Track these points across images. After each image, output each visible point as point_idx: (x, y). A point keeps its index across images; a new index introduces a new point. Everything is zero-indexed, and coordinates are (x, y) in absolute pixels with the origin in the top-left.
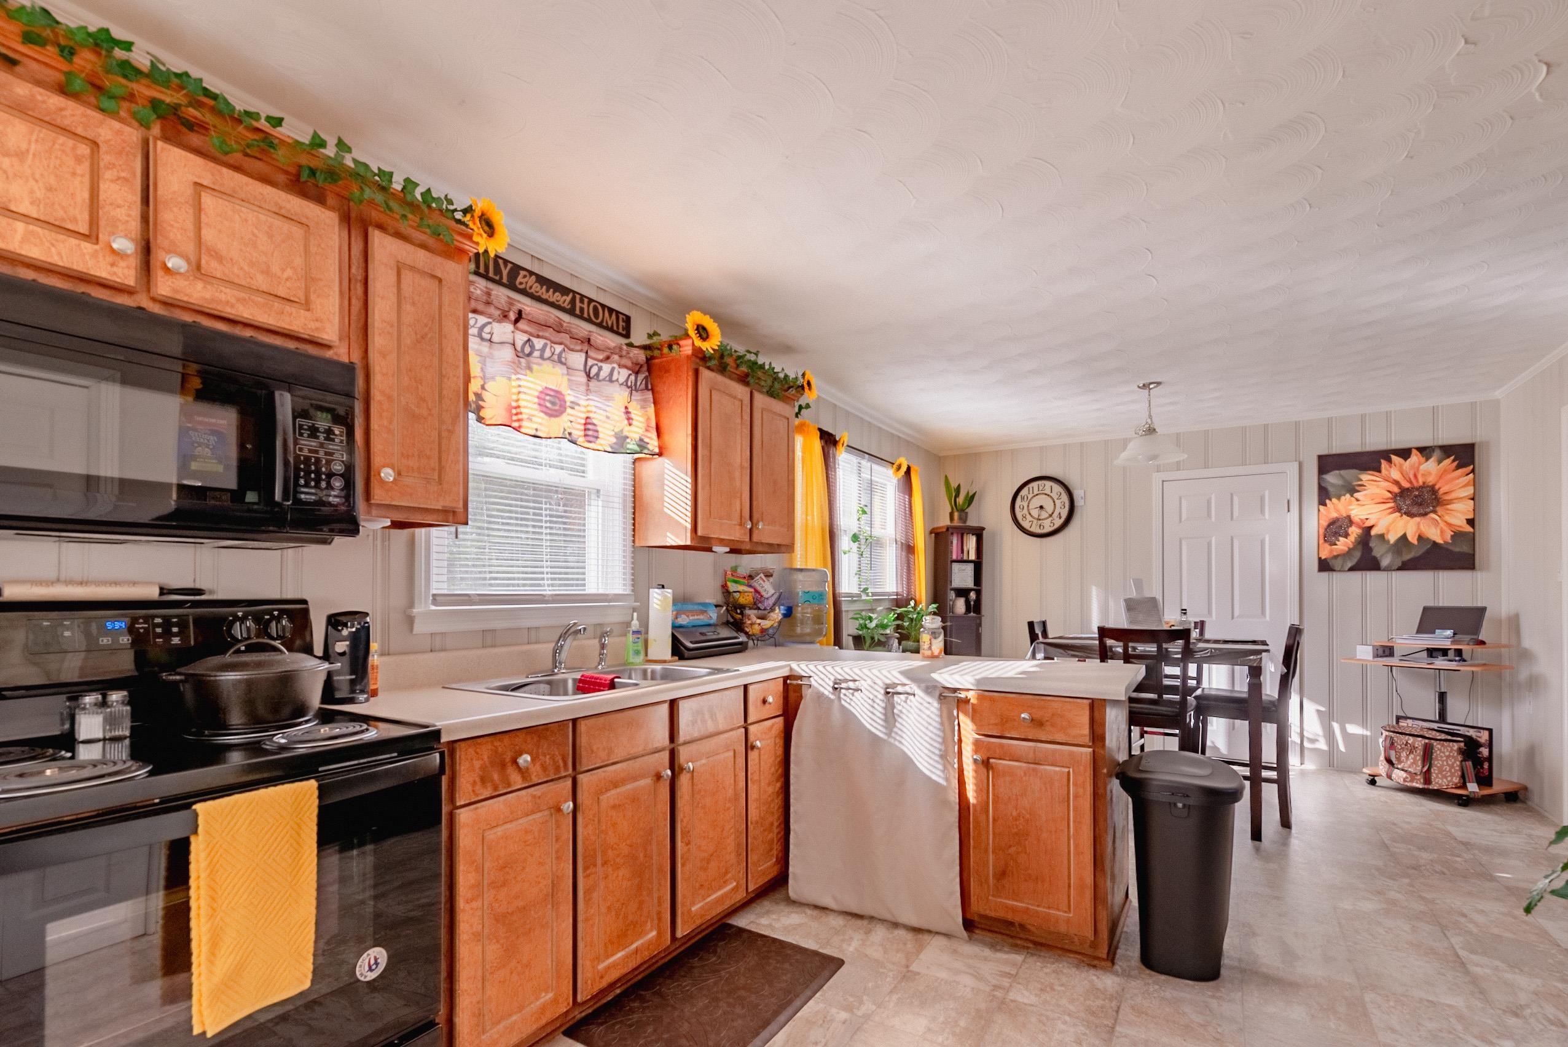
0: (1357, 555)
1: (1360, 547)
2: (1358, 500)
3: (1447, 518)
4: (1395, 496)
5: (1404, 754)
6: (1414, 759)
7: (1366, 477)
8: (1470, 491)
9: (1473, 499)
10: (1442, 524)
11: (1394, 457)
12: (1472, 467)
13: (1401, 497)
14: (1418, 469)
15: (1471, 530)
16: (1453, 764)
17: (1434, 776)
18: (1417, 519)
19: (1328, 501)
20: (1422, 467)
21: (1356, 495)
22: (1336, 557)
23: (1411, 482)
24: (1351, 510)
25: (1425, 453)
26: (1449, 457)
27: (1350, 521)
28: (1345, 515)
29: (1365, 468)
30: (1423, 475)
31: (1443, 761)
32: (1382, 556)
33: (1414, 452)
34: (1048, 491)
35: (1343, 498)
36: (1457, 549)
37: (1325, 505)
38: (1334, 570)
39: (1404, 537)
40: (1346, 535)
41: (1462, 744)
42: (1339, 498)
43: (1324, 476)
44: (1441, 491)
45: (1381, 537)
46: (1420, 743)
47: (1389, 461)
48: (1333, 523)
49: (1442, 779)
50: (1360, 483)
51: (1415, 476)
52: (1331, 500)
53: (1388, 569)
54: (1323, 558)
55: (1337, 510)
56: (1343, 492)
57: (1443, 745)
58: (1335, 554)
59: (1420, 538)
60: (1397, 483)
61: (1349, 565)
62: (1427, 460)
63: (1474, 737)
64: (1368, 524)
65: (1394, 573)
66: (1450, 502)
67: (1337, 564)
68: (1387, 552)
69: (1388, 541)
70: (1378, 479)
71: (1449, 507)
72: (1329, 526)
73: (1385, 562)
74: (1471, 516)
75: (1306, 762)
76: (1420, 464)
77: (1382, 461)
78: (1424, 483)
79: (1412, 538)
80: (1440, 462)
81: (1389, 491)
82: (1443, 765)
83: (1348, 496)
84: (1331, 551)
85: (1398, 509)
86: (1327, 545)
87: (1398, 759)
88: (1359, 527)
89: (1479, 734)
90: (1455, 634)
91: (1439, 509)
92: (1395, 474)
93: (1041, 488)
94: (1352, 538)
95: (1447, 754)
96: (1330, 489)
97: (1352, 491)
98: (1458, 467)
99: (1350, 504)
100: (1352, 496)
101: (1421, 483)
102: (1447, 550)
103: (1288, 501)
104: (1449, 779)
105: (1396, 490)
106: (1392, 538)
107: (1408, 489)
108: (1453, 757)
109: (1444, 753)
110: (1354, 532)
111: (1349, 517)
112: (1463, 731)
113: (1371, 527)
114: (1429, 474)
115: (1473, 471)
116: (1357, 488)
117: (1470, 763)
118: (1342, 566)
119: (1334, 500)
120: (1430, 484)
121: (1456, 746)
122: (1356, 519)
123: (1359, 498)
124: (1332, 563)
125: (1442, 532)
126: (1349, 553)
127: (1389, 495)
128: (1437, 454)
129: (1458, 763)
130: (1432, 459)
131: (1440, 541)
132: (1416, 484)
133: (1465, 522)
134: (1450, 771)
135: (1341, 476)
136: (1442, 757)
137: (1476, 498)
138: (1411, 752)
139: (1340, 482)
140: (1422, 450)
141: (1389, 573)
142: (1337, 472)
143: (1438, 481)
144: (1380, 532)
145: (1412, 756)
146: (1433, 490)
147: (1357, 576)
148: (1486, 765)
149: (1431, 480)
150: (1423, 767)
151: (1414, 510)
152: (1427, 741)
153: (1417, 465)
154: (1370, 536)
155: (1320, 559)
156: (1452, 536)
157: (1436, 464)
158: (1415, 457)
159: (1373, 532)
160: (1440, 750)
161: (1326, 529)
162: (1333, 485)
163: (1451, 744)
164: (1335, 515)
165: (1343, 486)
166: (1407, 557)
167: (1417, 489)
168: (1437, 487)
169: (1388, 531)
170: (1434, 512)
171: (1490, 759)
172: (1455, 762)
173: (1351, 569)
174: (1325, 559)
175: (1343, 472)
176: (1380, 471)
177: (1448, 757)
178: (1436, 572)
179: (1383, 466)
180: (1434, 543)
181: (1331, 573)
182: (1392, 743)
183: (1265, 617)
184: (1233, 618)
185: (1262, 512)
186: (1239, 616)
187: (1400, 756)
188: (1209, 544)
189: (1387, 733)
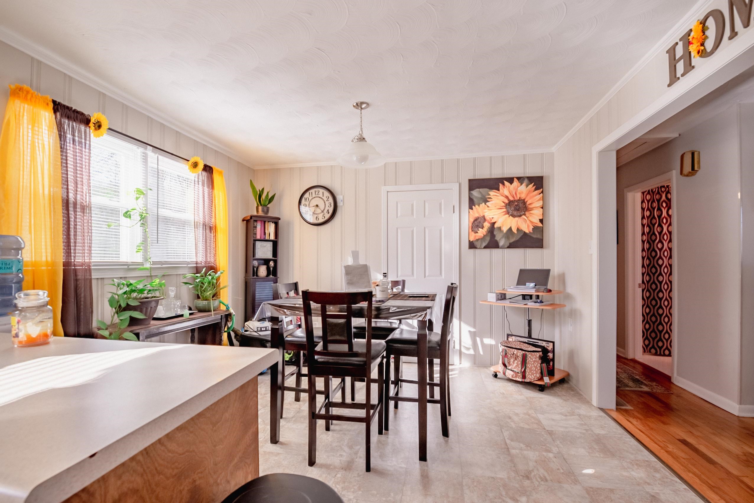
0: (488, 239)
1: (489, 234)
2: (488, 207)
3: (531, 218)
4: (506, 205)
5: (512, 360)
6: (517, 363)
7: (492, 193)
8: (540, 203)
9: (542, 208)
10: (528, 222)
11: (505, 182)
12: (542, 189)
13: (509, 205)
14: (517, 189)
15: (541, 225)
16: (537, 365)
17: (527, 373)
18: (517, 219)
19: (473, 207)
20: (519, 188)
21: (487, 203)
22: (477, 240)
23: (514, 197)
24: (485, 212)
25: (520, 180)
26: (531, 184)
27: (484, 219)
28: (482, 216)
29: (491, 188)
30: (520, 193)
31: (532, 364)
32: (500, 239)
33: (515, 179)
34: (321, 195)
35: (481, 205)
36: (535, 236)
37: (472, 209)
38: (476, 248)
39: (510, 229)
40: (483, 227)
41: (541, 353)
42: (479, 206)
43: (472, 192)
44: (528, 203)
45: (500, 228)
46: (520, 353)
47: (503, 184)
48: (476, 220)
49: (531, 375)
50: (489, 196)
51: (516, 194)
52: (475, 206)
53: (502, 248)
54: (471, 241)
55: (478, 212)
56: (481, 202)
57: (532, 355)
58: (477, 238)
59: (518, 230)
60: (507, 197)
61: (484, 245)
62: (521, 184)
63: (546, 347)
64: (493, 221)
65: (505, 250)
66: (532, 209)
67: (478, 244)
68: (502, 238)
69: (503, 231)
70: (498, 195)
71: (531, 212)
72: (474, 221)
73: (501, 244)
74: (541, 218)
75: (462, 363)
76: (518, 187)
77: (500, 184)
78: (520, 198)
79: (515, 230)
80: (527, 186)
81: (503, 202)
82: (532, 367)
83: (483, 204)
84: (475, 237)
85: (508, 213)
86: (473, 233)
87: (509, 363)
88: (489, 223)
89: (548, 345)
90: (535, 285)
91: (527, 213)
92: (506, 193)
93: (317, 193)
94: (485, 229)
95: (534, 360)
96: (475, 200)
97: (486, 201)
98: (536, 189)
99: (485, 209)
100: (485, 204)
101: (518, 198)
102: (530, 237)
103: (454, 206)
104: (535, 375)
105: (507, 201)
106: (505, 229)
107: (512, 201)
108: (537, 361)
109: (532, 359)
110: (487, 225)
111: (484, 216)
112: (540, 343)
113: (495, 223)
114: (522, 192)
115: (542, 192)
116: (488, 200)
117: (545, 364)
118: (481, 246)
119: (477, 206)
120: (523, 198)
121: (538, 354)
122: (487, 218)
123: (489, 205)
124: (476, 244)
125: (528, 226)
126: (483, 239)
127: (504, 204)
128: (526, 181)
129: (539, 365)
130: (524, 184)
131: (527, 231)
132: (516, 199)
133: (539, 221)
134: (535, 370)
135: (480, 192)
136: (531, 362)
137: (544, 208)
138: (516, 359)
139: (480, 196)
140: (519, 179)
141: (503, 249)
142: (478, 190)
143: (526, 197)
144: (499, 226)
145: (516, 361)
146: (524, 202)
147: (488, 251)
148: (551, 364)
149: (523, 196)
150: (522, 368)
151: (515, 213)
152: (524, 352)
153: (516, 187)
154: (494, 228)
155: (469, 241)
156: (533, 229)
157: (526, 187)
158: (516, 183)
159: (496, 226)
160: (530, 357)
161: (472, 224)
162: (476, 197)
163: (536, 353)
164: (477, 215)
165: (481, 198)
166: (512, 240)
167: (517, 201)
168: (526, 200)
169: (503, 225)
170: (525, 215)
171: (553, 359)
172: (538, 364)
173: (485, 247)
174: (472, 241)
175: (481, 190)
176: (499, 190)
177: (534, 361)
178: (525, 249)
179: (500, 187)
180: (525, 232)
181: (475, 249)
182: (506, 354)
183: (442, 276)
184: (425, 277)
185: (440, 213)
186: (428, 276)
187: (510, 361)
188: (413, 232)
189: (503, 347)
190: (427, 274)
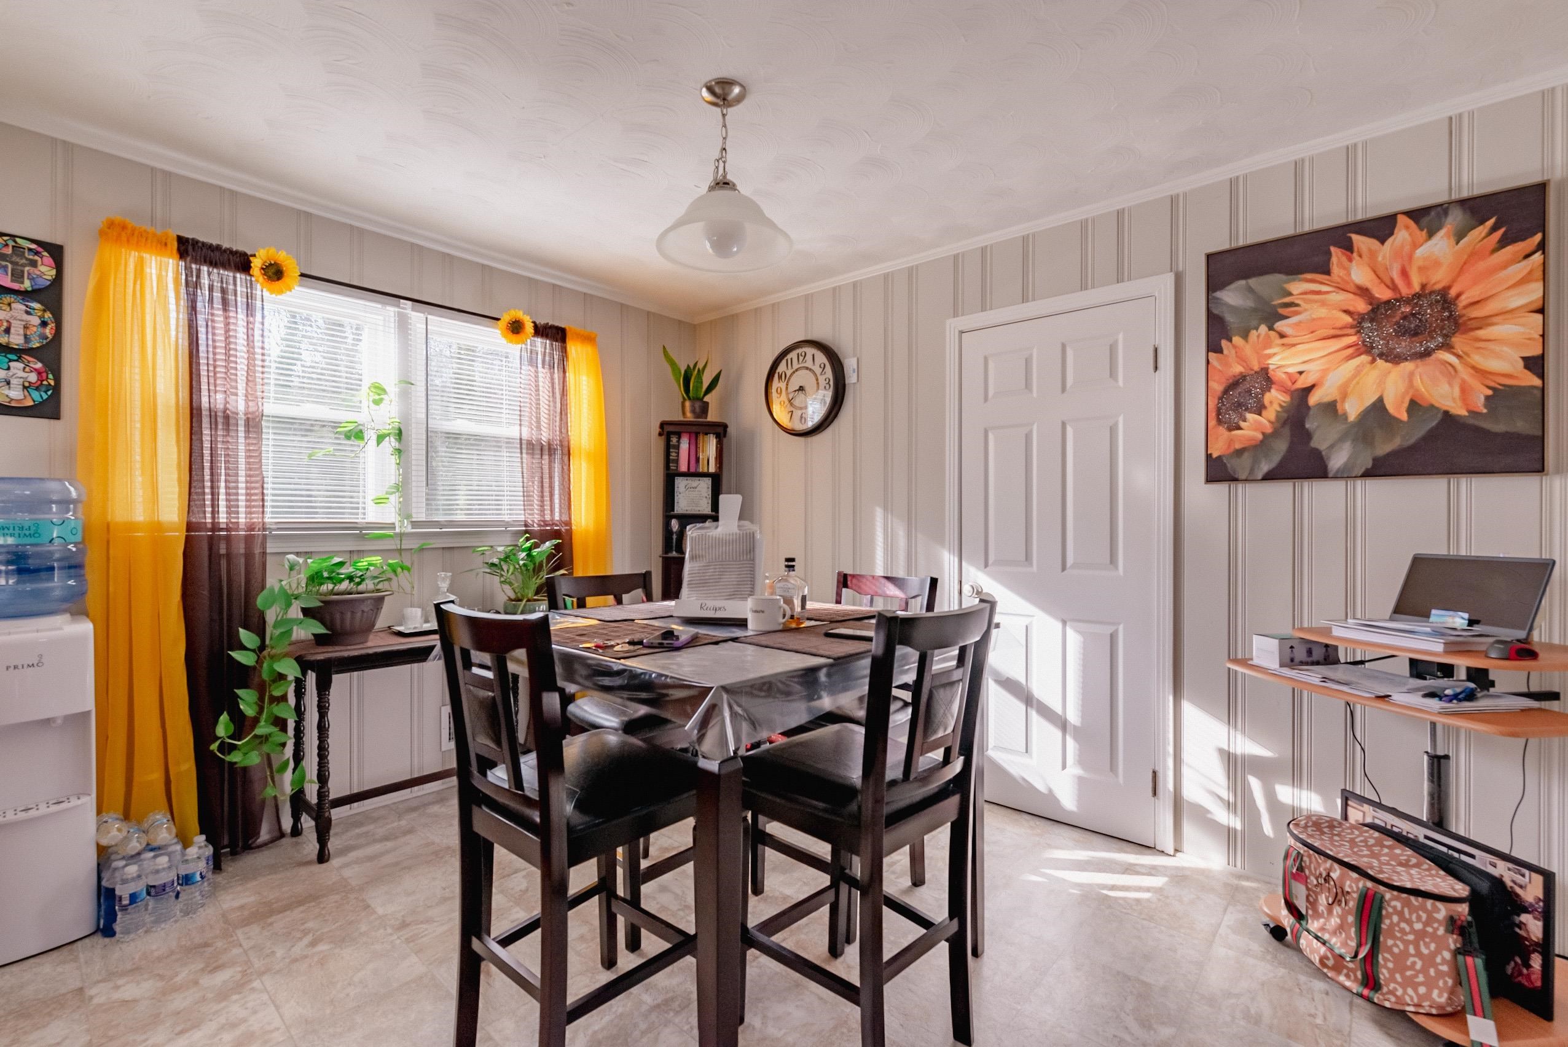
0: (1281, 447)
1: (1287, 431)
2: (1282, 336)
3: (1477, 359)
4: (1359, 322)
5: (1323, 900)
6: (1343, 918)
7: (1298, 287)
8: (1533, 293)
9: (1541, 311)
10: (1465, 373)
11: (1355, 237)
12: (1538, 237)
13: (1372, 320)
14: (1410, 257)
15: (1537, 382)
16: (1433, 955)
17: (1384, 974)
18: (1408, 366)
19: (1224, 343)
20: (1419, 252)
21: (1280, 325)
22: (1239, 453)
23: (1394, 287)
24: (1270, 356)
25: (1425, 220)
26: (1482, 222)
27: (1266, 378)
28: (1256, 368)
29: (1294, 270)
30: (1421, 269)
31: (1407, 943)
32: (1332, 446)
33: (1402, 220)
34: (809, 363)
35: (1253, 334)
36: (1499, 428)
37: (1219, 350)
38: (1235, 480)
39: (1379, 406)
40: (1260, 409)
41: (1464, 909)
42: (1245, 336)
43: (1218, 294)
44: (1463, 301)
45: (1331, 408)
46: (1354, 885)
47: (1348, 247)
48: (1234, 384)
49: (1404, 986)
50: (1287, 300)
51: (1404, 273)
52: (1230, 340)
53: (1343, 475)
54: (1215, 456)
55: (1242, 359)
56: (1254, 323)
57: (1407, 904)
58: (1238, 446)
59: (1414, 406)
60: (1363, 292)
61: (1265, 467)
62: (1431, 234)
63: (1509, 884)
64: (1303, 382)
65: (1359, 483)
66: (1485, 322)
67: (1241, 466)
68: (1342, 439)
69: (1345, 416)
70: (1325, 288)
71: (1481, 333)
72: (1226, 391)
73: (1337, 461)
74: (1535, 351)
76: (1415, 246)
77: (1332, 249)
78: (1423, 286)
79: (1397, 409)
80: (1460, 236)
81: (1346, 312)
82: (1405, 954)
83: (1263, 329)
84: (1231, 441)
85: (1367, 349)
86: (1222, 430)
87: (1312, 904)
88: (1286, 391)
89: (1519, 878)
90: (1471, 623)
91: (1457, 341)
92: (1360, 274)
93: (801, 359)
94: (1271, 413)
95: (1418, 926)
96: (1229, 318)
97: (1271, 316)
98: (1503, 243)
99: (1268, 344)
100: (1271, 328)
101: (1417, 288)
102: (1478, 430)
103: (1156, 350)
104: (1422, 990)
105: (1362, 306)
106: (1353, 409)
107: (1388, 302)
108: (1434, 937)
109: (1409, 922)
110: (1275, 399)
111: (1264, 372)
112: (1481, 861)
113: (1309, 390)
114: (1437, 264)
115: (1542, 247)
116: (1281, 311)
117: (1479, 962)
118: (1252, 470)
119: (1237, 340)
120: (1438, 287)
121: (1442, 911)
122: (1279, 375)
123: (1287, 330)
124: (1233, 464)
125: (1464, 390)
126: (1262, 446)
127: (1348, 319)
128: (1456, 218)
129: (1447, 955)
130: (1442, 233)
131: (1459, 410)
132: (1405, 291)
133: (1521, 364)
134: (1424, 971)
135: (1250, 290)
136: (1402, 931)
137: (1551, 310)
138: (1336, 900)
139: (1247, 303)
140: (1417, 215)
141: (1350, 482)
142: (1242, 283)
143: (1454, 281)
144: (1327, 399)
145: (1337, 910)
146: (1445, 300)
147: (1283, 490)
148: (1536, 962)
149: (1439, 278)
150: (1360, 945)
151: (1402, 346)
152: (1369, 884)
153: (1407, 248)
154: (1308, 408)
155: (1208, 456)
156: (1487, 398)
157: (1453, 241)
158: (1403, 234)
159: (1313, 399)
160: (1401, 914)
161: (1221, 398)
162: (1234, 309)
163: (1429, 903)
164: (1238, 369)
165: (1255, 310)
166: (1384, 448)
167: (1408, 301)
168: (1453, 292)
169: (1344, 396)
170: (1447, 346)
171: (1546, 946)
172: (1438, 951)
173: (1269, 477)
174: (1219, 458)
175: (1253, 282)
176: (1327, 272)
177: (1421, 935)
178: (1453, 479)
179: (1334, 260)
180: (1446, 413)
181: (1233, 485)
182: (1301, 869)
183: (1116, 568)
184: (1064, 568)
185: (1113, 374)
186: (1073, 566)
187: (1316, 900)
188: (1028, 438)
189: (1291, 841)
190: (1070, 561)
